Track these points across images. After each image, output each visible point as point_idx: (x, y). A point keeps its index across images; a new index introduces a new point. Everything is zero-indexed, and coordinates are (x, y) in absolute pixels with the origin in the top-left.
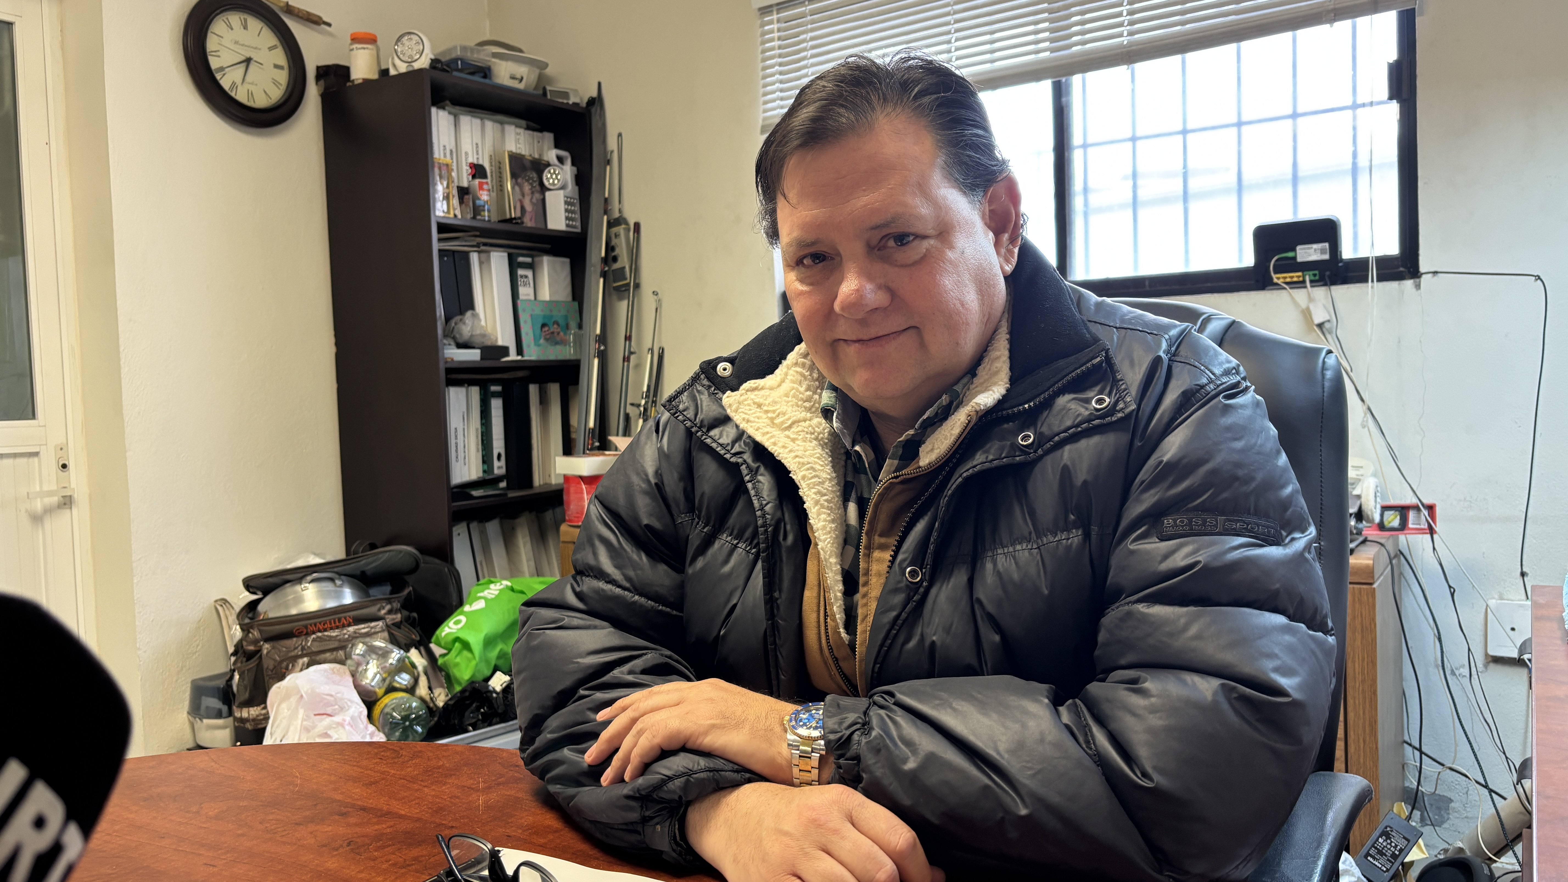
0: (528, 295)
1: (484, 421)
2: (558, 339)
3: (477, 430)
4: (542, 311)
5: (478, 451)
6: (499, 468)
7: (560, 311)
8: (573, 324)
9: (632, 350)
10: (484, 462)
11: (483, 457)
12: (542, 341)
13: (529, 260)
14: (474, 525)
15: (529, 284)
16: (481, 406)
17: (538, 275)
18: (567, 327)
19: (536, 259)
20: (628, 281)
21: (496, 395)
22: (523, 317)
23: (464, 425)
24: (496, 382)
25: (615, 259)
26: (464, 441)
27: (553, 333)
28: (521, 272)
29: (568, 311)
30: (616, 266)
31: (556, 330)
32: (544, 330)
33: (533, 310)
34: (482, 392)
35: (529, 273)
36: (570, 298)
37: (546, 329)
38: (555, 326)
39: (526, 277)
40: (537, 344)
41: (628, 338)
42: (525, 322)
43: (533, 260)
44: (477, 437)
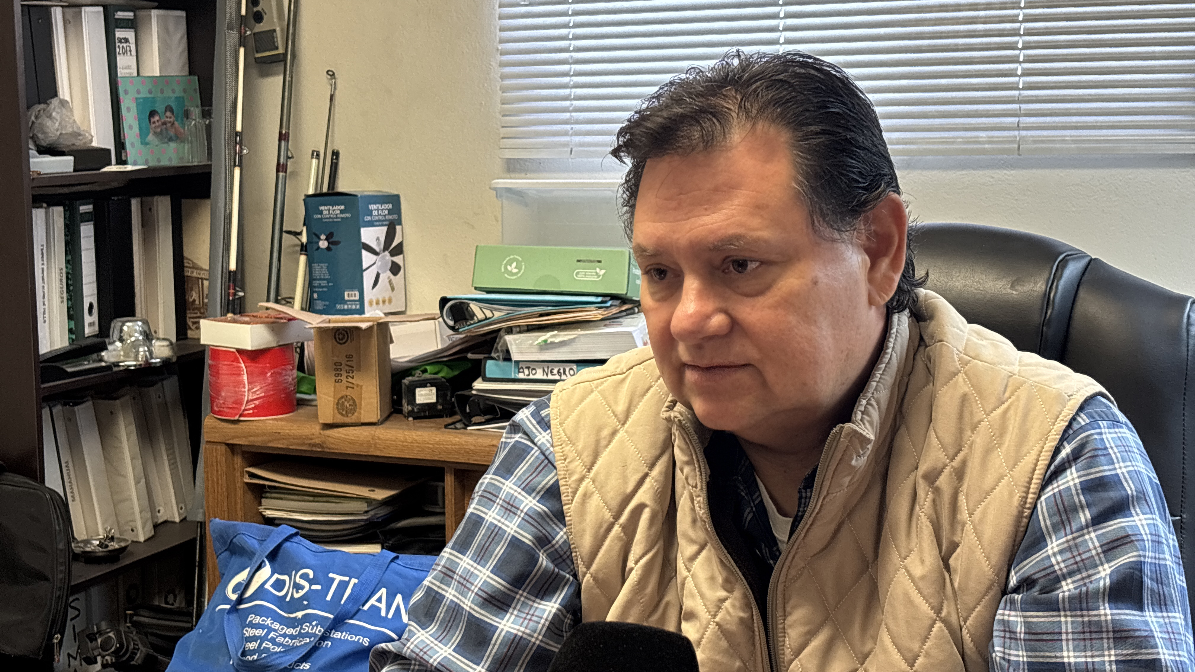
0: (128, 67)
1: (69, 257)
2: (172, 133)
3: (61, 269)
4: (150, 92)
5: (62, 302)
6: (91, 324)
7: (173, 91)
8: (196, 112)
9: (290, 155)
10: (70, 317)
11: (69, 309)
12: (151, 137)
13: (130, 15)
14: (57, 409)
15: (130, 51)
16: (66, 235)
17: (143, 37)
18: (187, 115)
19: (141, 13)
20: (281, 51)
21: (86, 218)
22: (127, 103)
23: (43, 264)
24: (84, 197)
25: (258, 17)
26: (43, 287)
27: (164, 123)
28: (120, 34)
29: (185, 91)
30: (261, 27)
31: (169, 120)
32: (152, 120)
33: (138, 92)
34: (68, 214)
35: (130, 35)
36: (186, 71)
37: (156, 118)
38: (168, 114)
39: (127, 40)
40: (144, 143)
41: (283, 137)
42: (129, 110)
43: (135, 15)
44: (61, 280)
